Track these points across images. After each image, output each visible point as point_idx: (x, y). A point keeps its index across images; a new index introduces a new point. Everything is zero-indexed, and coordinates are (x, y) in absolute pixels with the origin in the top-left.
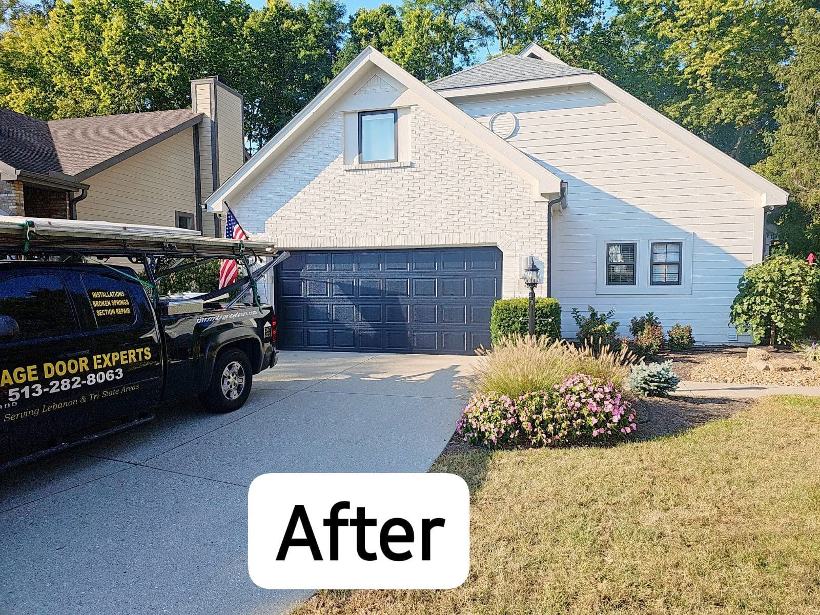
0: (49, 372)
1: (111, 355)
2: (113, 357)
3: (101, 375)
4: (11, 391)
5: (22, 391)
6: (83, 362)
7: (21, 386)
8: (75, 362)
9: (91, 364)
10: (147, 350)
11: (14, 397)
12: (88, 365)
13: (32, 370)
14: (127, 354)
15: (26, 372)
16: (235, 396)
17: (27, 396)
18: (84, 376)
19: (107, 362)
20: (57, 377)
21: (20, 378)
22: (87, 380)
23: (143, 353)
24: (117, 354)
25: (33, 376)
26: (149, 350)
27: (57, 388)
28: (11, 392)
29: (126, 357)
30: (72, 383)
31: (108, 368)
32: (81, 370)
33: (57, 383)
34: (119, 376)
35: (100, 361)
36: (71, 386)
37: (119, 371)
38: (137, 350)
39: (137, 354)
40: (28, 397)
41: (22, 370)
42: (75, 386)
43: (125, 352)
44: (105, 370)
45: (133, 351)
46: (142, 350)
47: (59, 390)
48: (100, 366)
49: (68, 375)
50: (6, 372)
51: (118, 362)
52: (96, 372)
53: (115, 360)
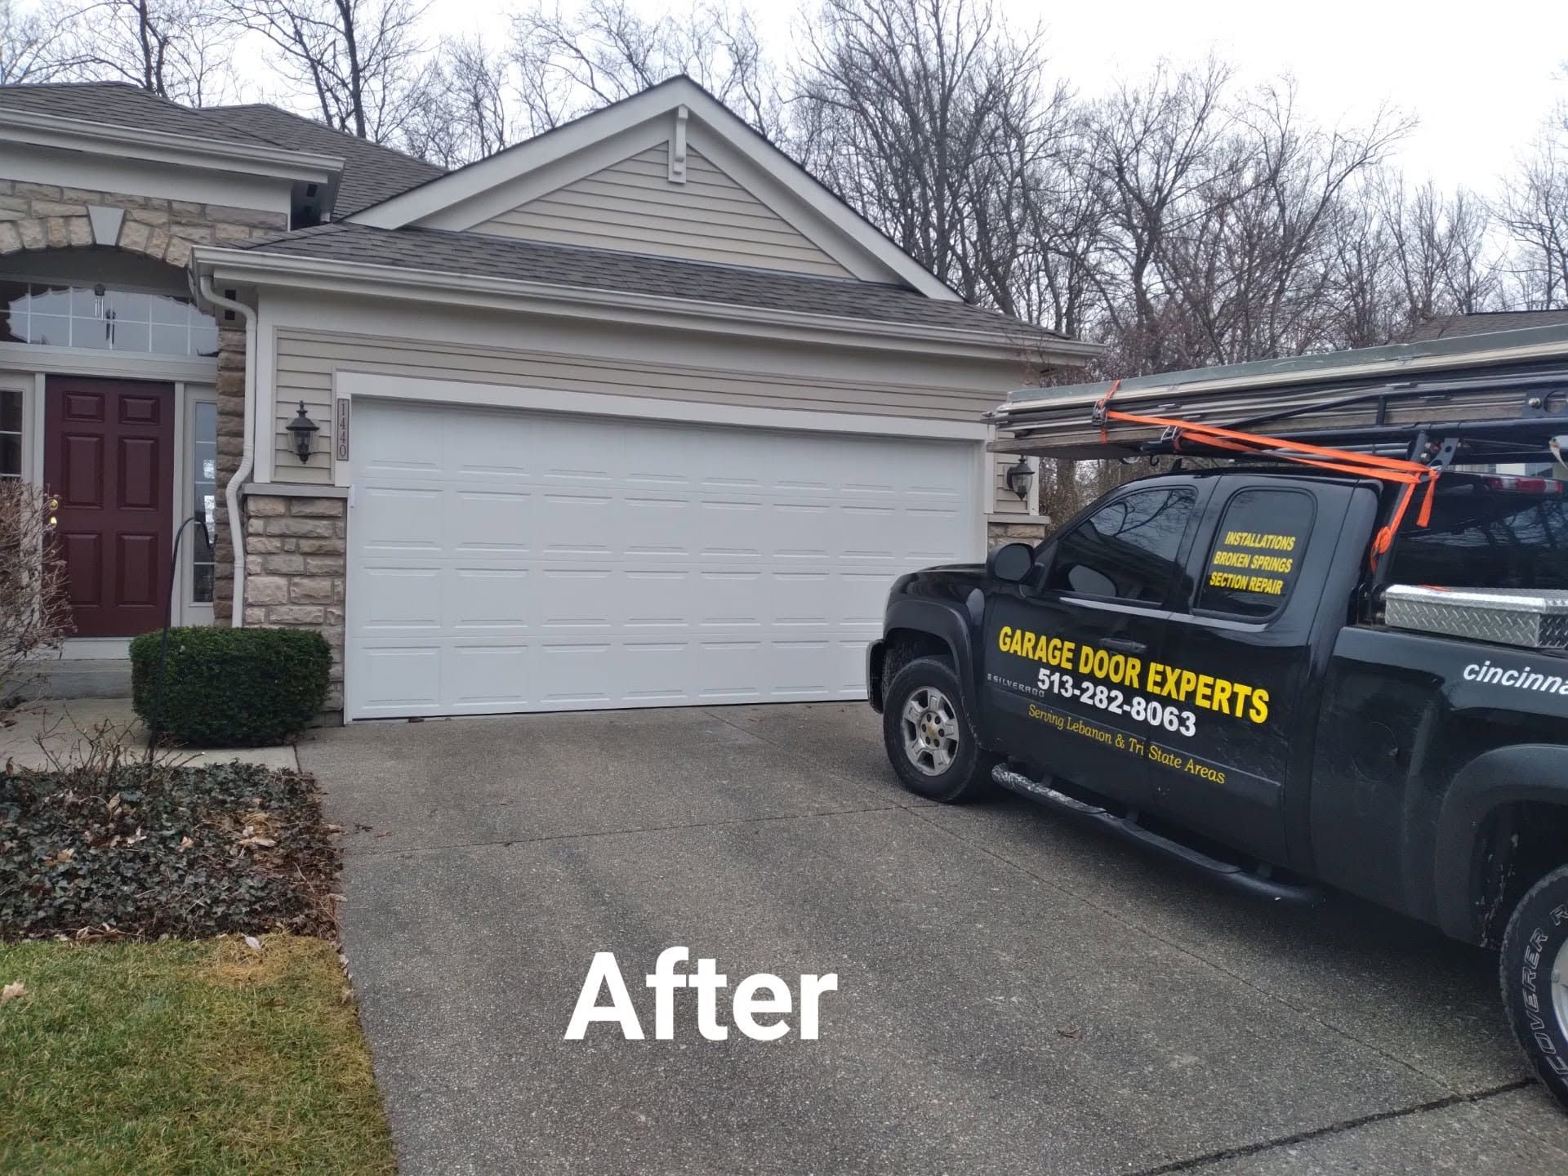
0: (1086, 665)
1: (1180, 676)
2: (1184, 680)
3: (1155, 709)
5: (1052, 680)
6: (1133, 667)
7: (1056, 669)
8: (1120, 661)
9: (1143, 676)
10: (1261, 698)
11: (1043, 682)
12: (1139, 676)
13: (1069, 650)
14: (1212, 687)
15: (1061, 650)
17: (1056, 690)
18: (1129, 693)
19: (1170, 686)
20: (1091, 677)
21: (1054, 657)
22: (1132, 706)
23: (1248, 700)
24: (1192, 676)
25: (1068, 660)
26: (1266, 698)
27: (1091, 698)
28: (1043, 672)
29: (1208, 691)
30: (1111, 700)
32: (1127, 682)
33: (1091, 687)
34: (1187, 729)
35: (1159, 678)
37: (1188, 718)
38: (1239, 688)
41: (1056, 642)
42: (1113, 708)
43: (1210, 680)
44: (1166, 701)
45: (1226, 684)
46: (1247, 690)
48: (1157, 690)
49: (1106, 682)
50: (1043, 639)
51: (1191, 695)
52: (1149, 697)
53: (1185, 687)
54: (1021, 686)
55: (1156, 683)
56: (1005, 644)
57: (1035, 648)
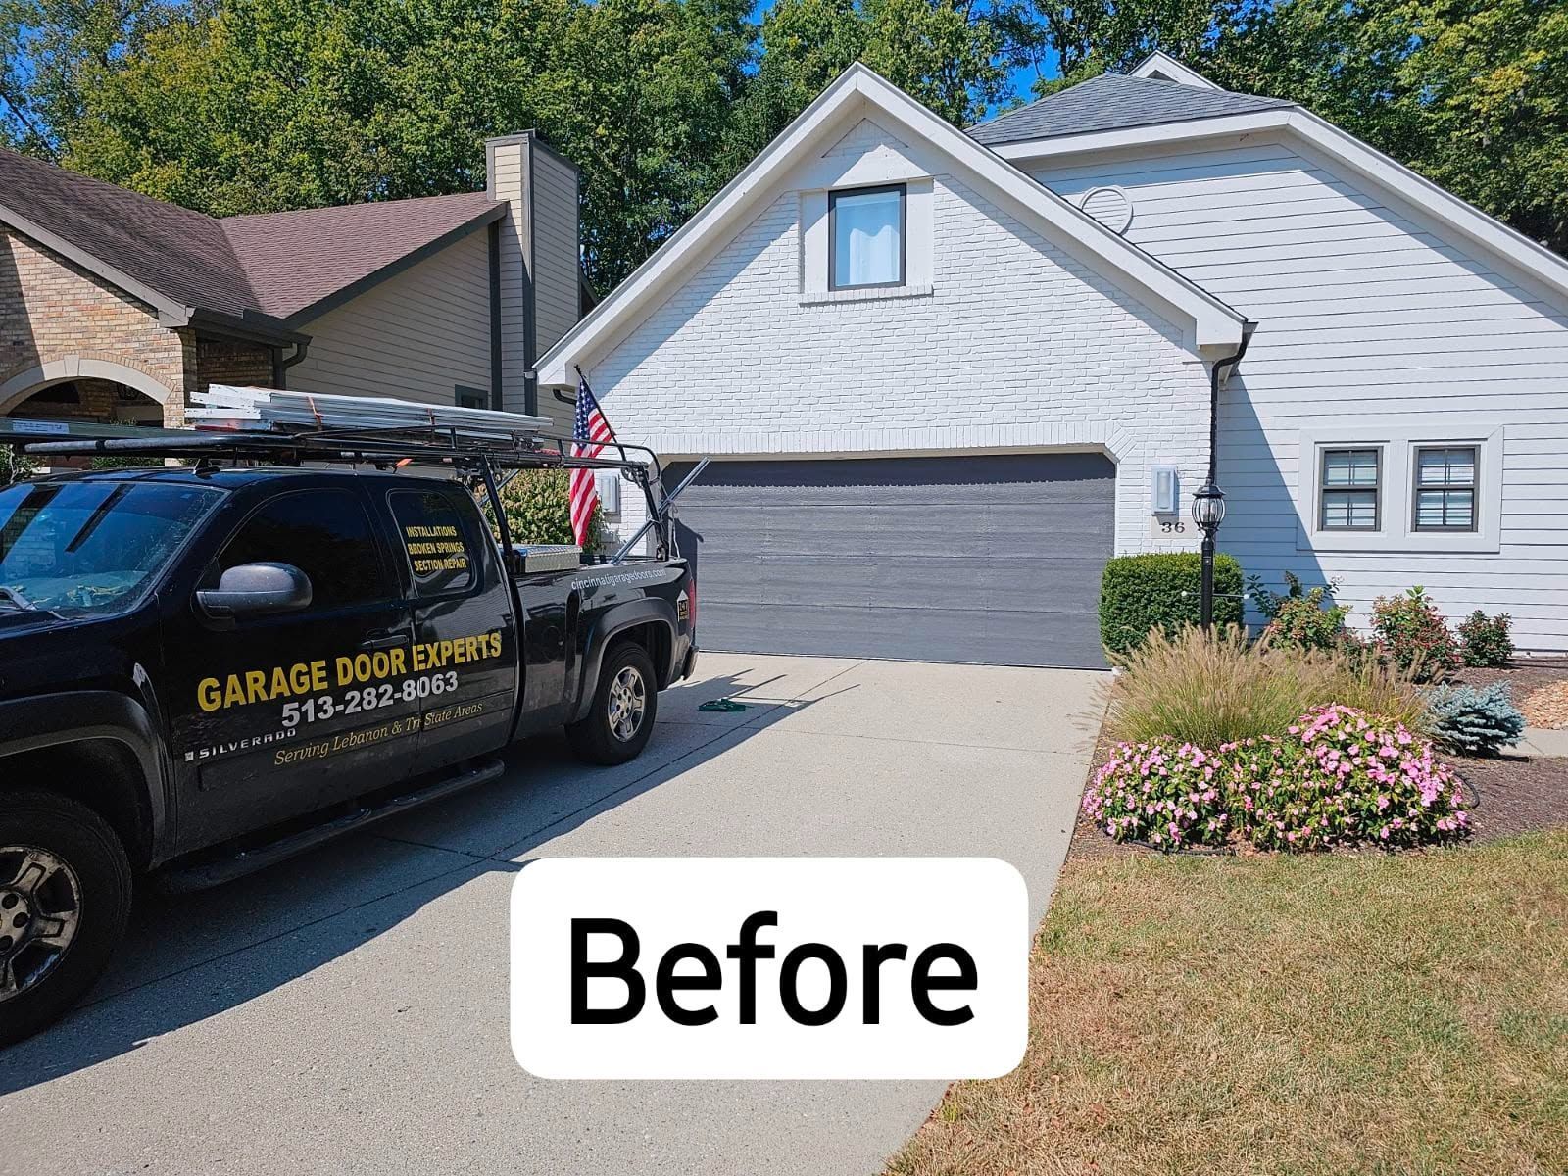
0: (345, 675)
1: (439, 645)
2: (443, 650)
3: (424, 683)
4: (287, 707)
5: (303, 709)
6: (397, 656)
7: (301, 699)
8: (385, 657)
9: (408, 662)
10: (495, 640)
11: (291, 718)
12: (404, 663)
13: (319, 669)
14: (465, 645)
15: (309, 673)
16: (629, 732)
17: (311, 719)
18: (397, 682)
19: (433, 658)
20: (356, 685)
21: (301, 685)
22: (402, 691)
23: (489, 646)
24: (448, 644)
25: (321, 680)
26: (498, 637)
27: (356, 706)
28: (286, 710)
30: (379, 696)
31: (434, 671)
32: (394, 673)
33: (356, 694)
34: (451, 685)
35: (422, 657)
36: (378, 703)
37: (451, 677)
38: (480, 639)
39: (480, 643)
40: (313, 720)
41: (302, 668)
42: (384, 702)
43: (461, 641)
44: (429, 673)
45: (473, 639)
46: (487, 638)
47: (359, 709)
48: (423, 667)
49: (375, 682)
50: (278, 672)
51: (451, 658)
52: (416, 676)
53: (445, 654)
54: (256, 741)
55: (420, 662)
56: (210, 701)
57: (267, 687)
